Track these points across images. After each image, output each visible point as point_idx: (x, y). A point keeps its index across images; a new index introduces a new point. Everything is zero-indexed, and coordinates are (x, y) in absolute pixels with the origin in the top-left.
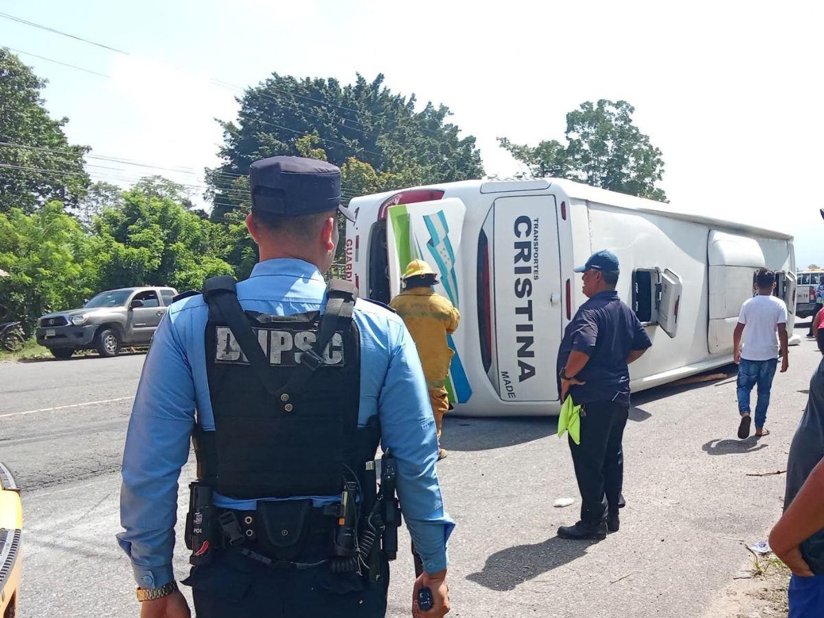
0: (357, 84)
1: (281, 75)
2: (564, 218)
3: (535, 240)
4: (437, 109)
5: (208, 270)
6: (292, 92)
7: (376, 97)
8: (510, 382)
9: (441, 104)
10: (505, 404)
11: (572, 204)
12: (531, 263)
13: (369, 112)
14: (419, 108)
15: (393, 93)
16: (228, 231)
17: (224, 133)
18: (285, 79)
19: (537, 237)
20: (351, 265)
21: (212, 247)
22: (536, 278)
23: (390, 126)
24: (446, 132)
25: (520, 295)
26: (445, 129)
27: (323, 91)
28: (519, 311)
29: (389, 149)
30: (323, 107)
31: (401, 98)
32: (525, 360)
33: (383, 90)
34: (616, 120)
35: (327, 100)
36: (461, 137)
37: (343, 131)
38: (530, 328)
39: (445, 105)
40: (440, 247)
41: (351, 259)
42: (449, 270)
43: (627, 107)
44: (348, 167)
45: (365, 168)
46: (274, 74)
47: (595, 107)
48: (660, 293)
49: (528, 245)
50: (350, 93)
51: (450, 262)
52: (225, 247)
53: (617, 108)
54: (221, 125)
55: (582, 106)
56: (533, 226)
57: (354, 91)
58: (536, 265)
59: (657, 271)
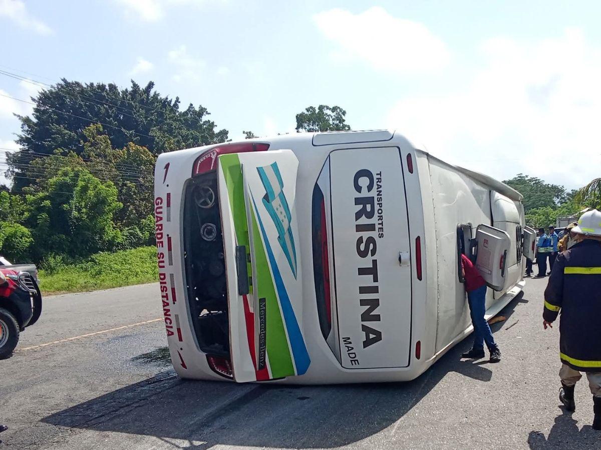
0: (131, 89)
1: (69, 80)
2: (411, 171)
3: (378, 195)
4: (197, 109)
5: (7, 234)
6: (79, 93)
7: (148, 98)
8: (352, 348)
9: (200, 106)
10: (347, 371)
11: (418, 157)
12: (374, 220)
13: (142, 109)
14: (182, 108)
15: (162, 96)
16: (25, 200)
17: (22, 125)
18: (73, 83)
19: (380, 191)
20: (161, 225)
21: (12, 215)
22: (381, 236)
23: (160, 122)
24: (205, 126)
25: (363, 254)
26: (204, 124)
27: (104, 94)
28: (362, 271)
29: (160, 138)
30: (105, 106)
31: (168, 100)
32: (369, 324)
33: (153, 94)
34: (333, 120)
35: (107, 100)
36: (216, 130)
37: (122, 123)
38: (375, 290)
39: (203, 106)
40: (276, 203)
41: (161, 219)
42: (286, 227)
43: (341, 111)
44: (128, 150)
45: (142, 151)
46: (64, 80)
47: (317, 111)
48: (474, 248)
49: (370, 200)
50: (127, 96)
51: (286, 221)
52: (22, 214)
53: (333, 112)
54: (20, 119)
55: (308, 110)
56: (375, 181)
57: (130, 94)
58: (380, 222)
59: (470, 227)
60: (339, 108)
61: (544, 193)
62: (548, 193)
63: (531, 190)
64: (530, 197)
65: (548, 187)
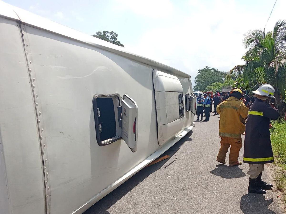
34: (111, 39)
43: (115, 34)
47: (102, 34)
48: (122, 114)
53: (111, 34)
55: (97, 33)
59: (118, 97)
60: (114, 32)
61: (218, 75)
62: (220, 76)
63: (212, 74)
64: (211, 77)
65: (220, 73)
